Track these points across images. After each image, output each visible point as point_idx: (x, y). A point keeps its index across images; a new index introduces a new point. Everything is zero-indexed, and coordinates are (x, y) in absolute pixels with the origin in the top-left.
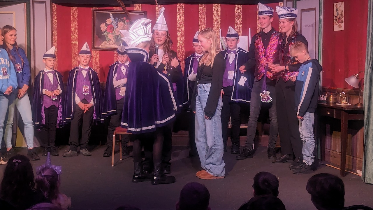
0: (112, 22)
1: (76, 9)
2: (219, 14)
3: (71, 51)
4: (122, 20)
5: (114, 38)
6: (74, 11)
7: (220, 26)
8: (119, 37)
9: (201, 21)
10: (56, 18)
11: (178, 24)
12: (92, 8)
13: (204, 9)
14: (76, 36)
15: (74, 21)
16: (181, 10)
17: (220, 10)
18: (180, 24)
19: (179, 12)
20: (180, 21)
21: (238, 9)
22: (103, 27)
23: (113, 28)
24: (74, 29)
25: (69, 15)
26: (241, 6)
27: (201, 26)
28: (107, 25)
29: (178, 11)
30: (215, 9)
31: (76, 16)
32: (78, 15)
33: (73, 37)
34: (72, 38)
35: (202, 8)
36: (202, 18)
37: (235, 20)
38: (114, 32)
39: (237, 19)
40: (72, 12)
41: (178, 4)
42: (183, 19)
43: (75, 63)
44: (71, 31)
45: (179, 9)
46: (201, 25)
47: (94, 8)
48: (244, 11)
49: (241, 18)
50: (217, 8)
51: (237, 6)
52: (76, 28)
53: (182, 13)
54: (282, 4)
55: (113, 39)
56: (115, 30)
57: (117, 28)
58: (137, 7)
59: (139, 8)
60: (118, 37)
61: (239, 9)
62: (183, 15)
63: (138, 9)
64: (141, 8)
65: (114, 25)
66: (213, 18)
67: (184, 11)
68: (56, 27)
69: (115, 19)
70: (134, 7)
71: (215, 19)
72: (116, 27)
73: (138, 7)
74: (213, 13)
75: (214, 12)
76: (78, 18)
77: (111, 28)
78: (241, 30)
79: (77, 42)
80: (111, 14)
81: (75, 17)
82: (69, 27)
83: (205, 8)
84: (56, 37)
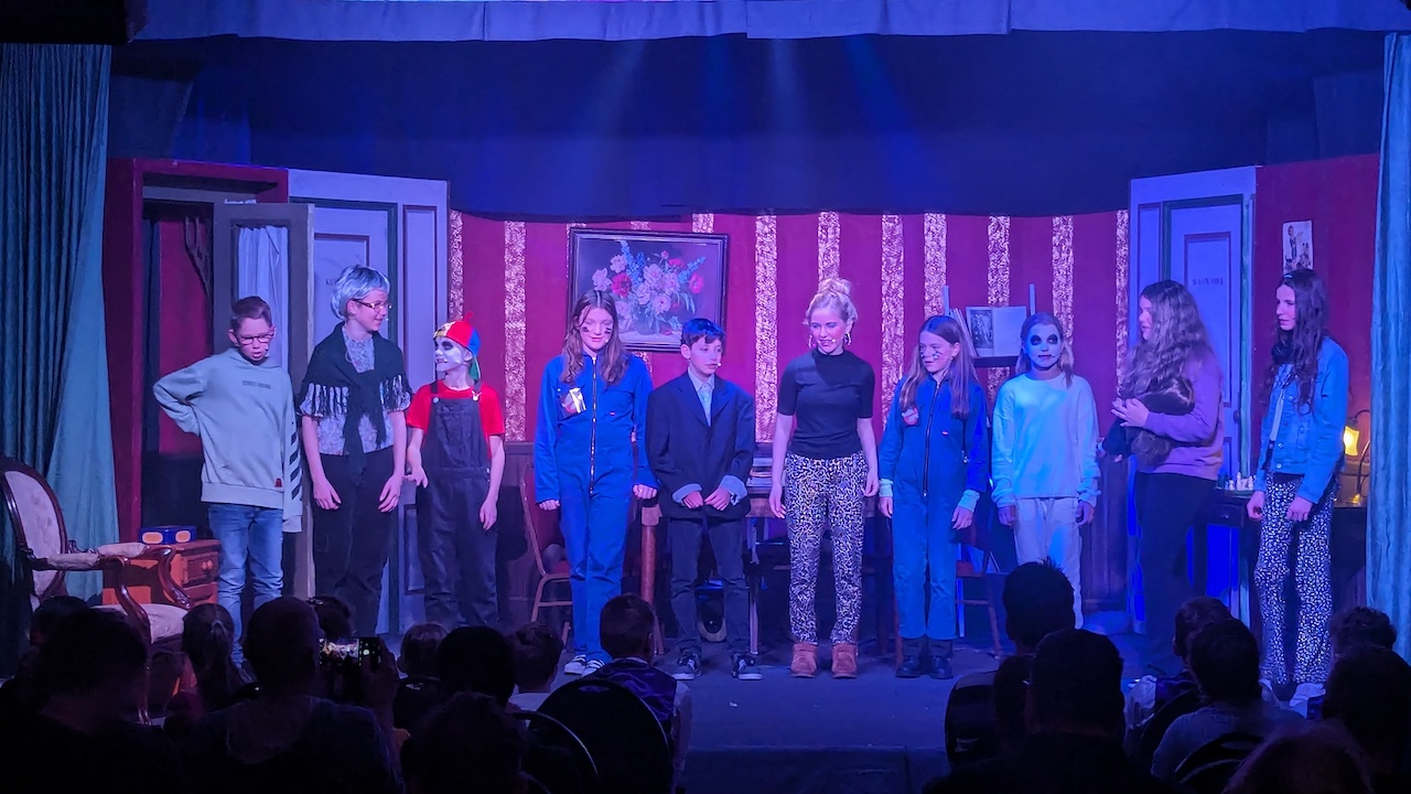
0: (627, 267)
1: (520, 228)
2: (943, 243)
3: (505, 351)
4: (657, 260)
5: (632, 313)
6: (515, 234)
7: (943, 277)
8: (647, 310)
9: (888, 262)
10: (460, 254)
11: (820, 271)
12: (568, 226)
13: (899, 230)
14: (521, 307)
15: (513, 263)
16: (830, 230)
17: (944, 233)
18: (827, 271)
19: (824, 236)
20: (826, 264)
21: (998, 229)
22: (600, 280)
23: (631, 285)
24: (512, 285)
25: (500, 246)
26: (1005, 221)
27: (887, 278)
28: (612, 274)
29: (820, 233)
30: (929, 230)
31: (520, 247)
32: (525, 244)
33: (509, 309)
34: (507, 312)
35: (891, 224)
36: (892, 254)
37: (987, 260)
38: (630, 296)
39: (993, 257)
40: (507, 236)
41: (823, 213)
42: (835, 257)
43: (517, 387)
44: (504, 293)
45: (825, 228)
46: (888, 274)
47: (574, 225)
48: (1013, 234)
49: (1006, 255)
50: (935, 224)
51: (994, 220)
52: (520, 283)
53: (834, 240)
54: (1126, 216)
55: (628, 316)
56: (636, 289)
57: (642, 285)
58: (701, 221)
59: (708, 225)
60: (643, 308)
61: (999, 227)
62: (837, 246)
63: (705, 228)
64: (711, 225)
65: (632, 274)
66: (923, 256)
67: (838, 235)
68: (460, 279)
69: (635, 258)
70: (691, 221)
71: (929, 258)
72: (640, 279)
73: (704, 223)
74: (924, 242)
75: (928, 238)
76: (525, 252)
77: (624, 283)
78: (1007, 291)
79: (521, 325)
80: (624, 244)
81: (519, 250)
82: (502, 280)
83: (901, 225)
84: (461, 308)
